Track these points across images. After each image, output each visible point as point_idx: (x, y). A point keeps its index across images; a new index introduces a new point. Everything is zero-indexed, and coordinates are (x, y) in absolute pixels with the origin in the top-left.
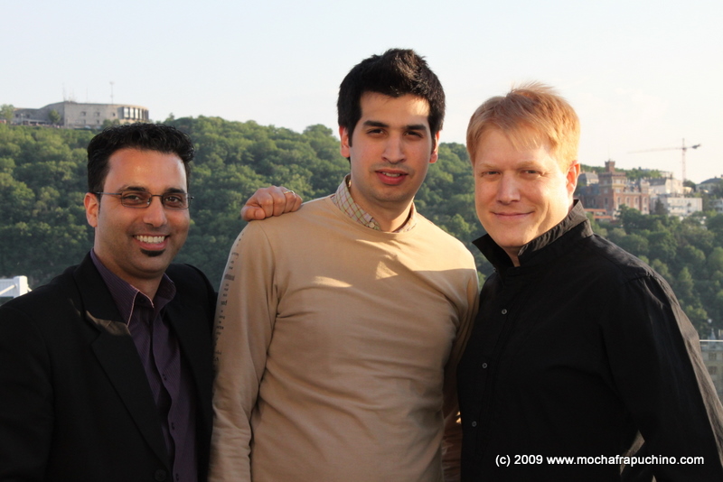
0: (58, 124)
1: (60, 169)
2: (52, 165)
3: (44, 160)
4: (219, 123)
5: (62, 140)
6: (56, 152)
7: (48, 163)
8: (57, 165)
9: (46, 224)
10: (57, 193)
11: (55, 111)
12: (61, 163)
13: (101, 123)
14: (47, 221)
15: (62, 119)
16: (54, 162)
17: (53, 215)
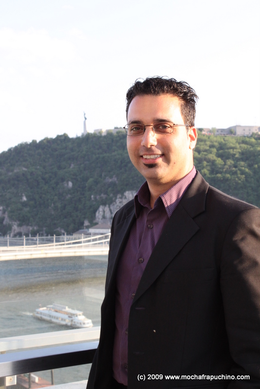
0: (234, 134)
1: (234, 153)
2: (231, 151)
5: (235, 141)
6: (233, 146)
8: (233, 151)
9: (229, 175)
10: (233, 162)
12: (235, 150)
13: (251, 134)
14: (229, 173)
15: (235, 132)
16: (232, 150)
17: (231, 171)
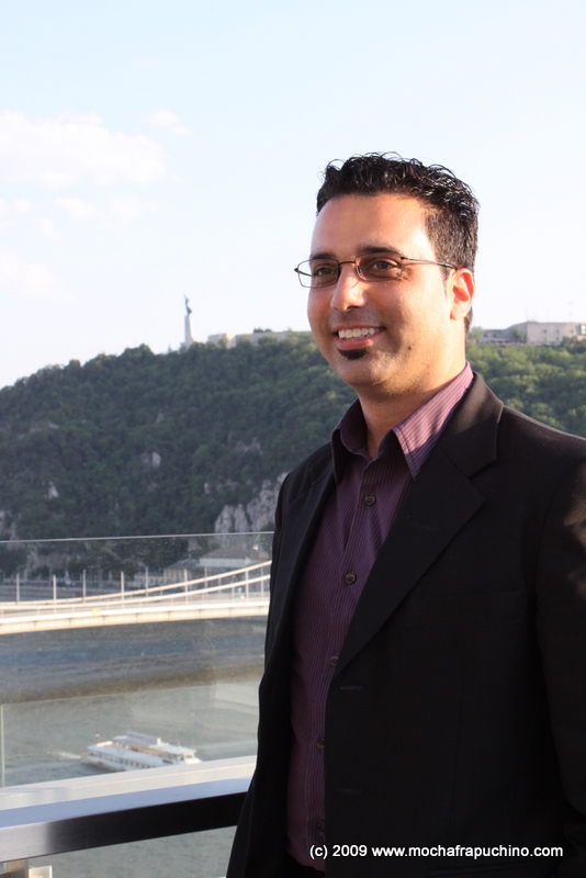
0: (522, 342)
5: (526, 357)
6: (520, 367)
11: (519, 331)
13: (561, 340)
15: (525, 337)
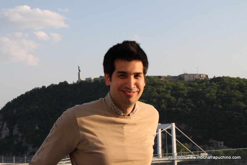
0: (183, 80)
3: (179, 90)
4: (229, 78)
5: (184, 85)
6: (182, 88)
7: (180, 91)
8: (183, 92)
9: (180, 108)
11: (182, 77)
13: (195, 79)
15: (184, 79)
17: (182, 106)
